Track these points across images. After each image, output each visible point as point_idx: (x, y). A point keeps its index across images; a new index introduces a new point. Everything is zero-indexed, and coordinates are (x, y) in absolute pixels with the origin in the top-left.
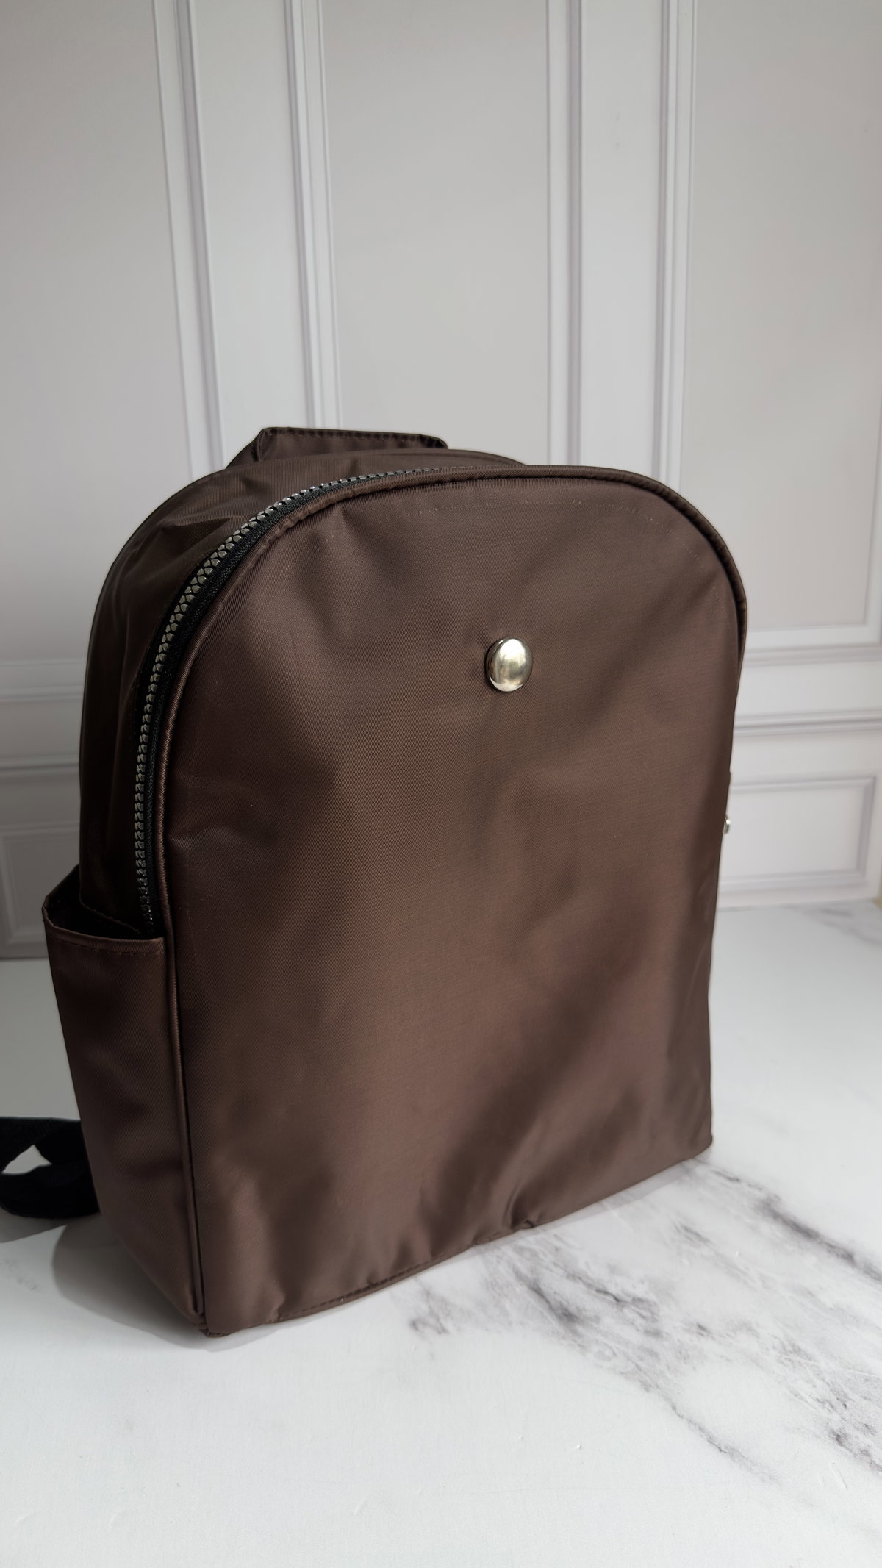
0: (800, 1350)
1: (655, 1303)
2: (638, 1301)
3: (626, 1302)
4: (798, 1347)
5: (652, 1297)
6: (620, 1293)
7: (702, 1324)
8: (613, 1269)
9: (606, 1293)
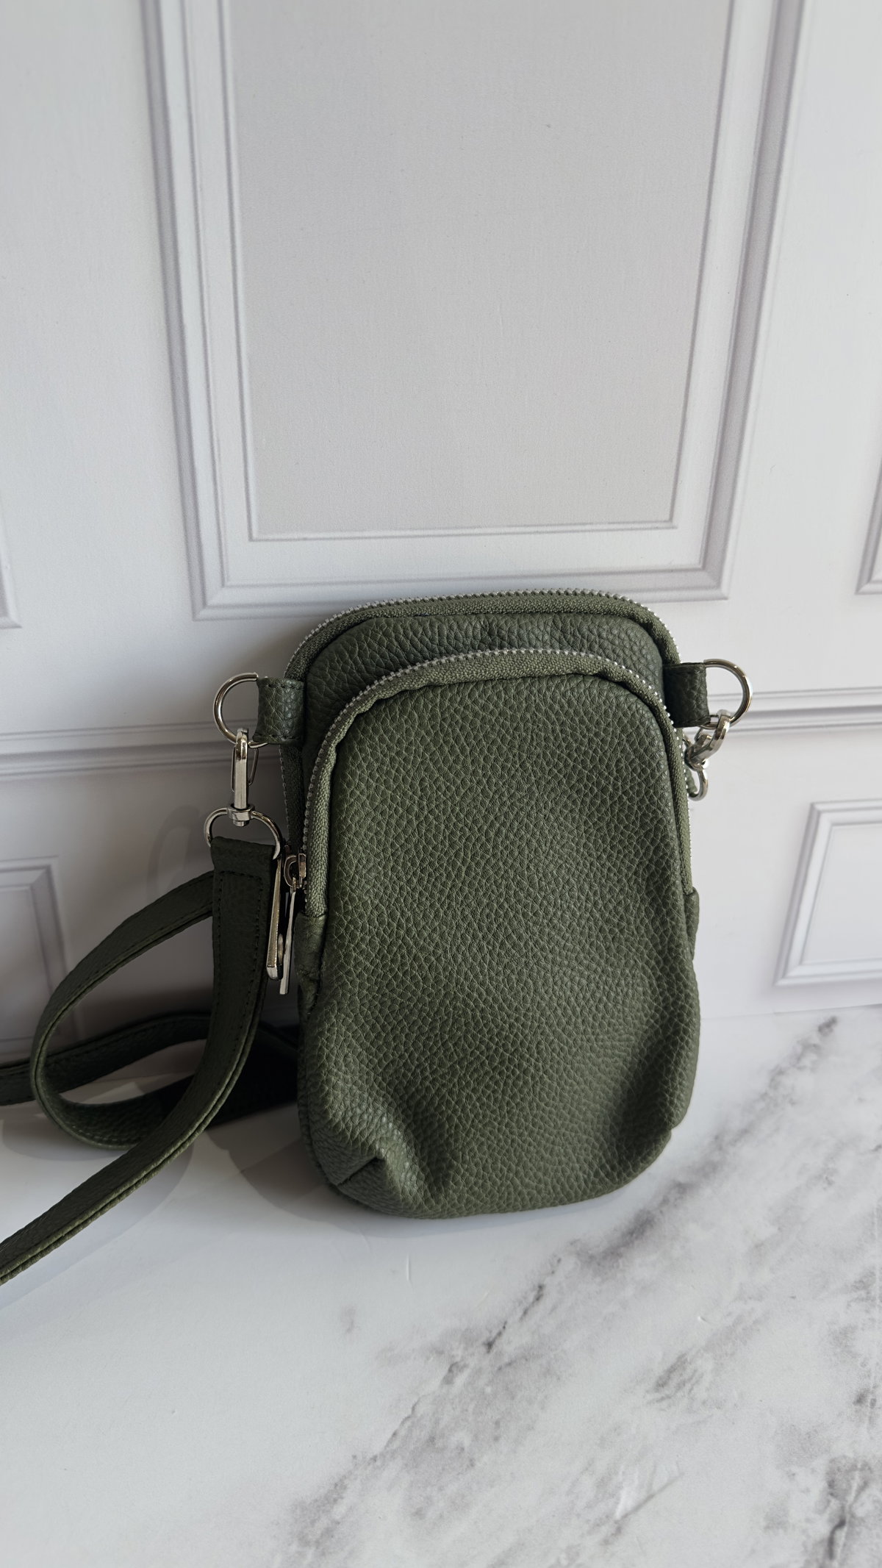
0: (861, 1281)
1: (833, 1461)
2: (832, 1488)
3: (843, 1508)
4: (855, 1282)
5: (821, 1464)
6: (826, 1516)
7: (854, 1399)
8: (776, 1522)
9: (831, 1541)
